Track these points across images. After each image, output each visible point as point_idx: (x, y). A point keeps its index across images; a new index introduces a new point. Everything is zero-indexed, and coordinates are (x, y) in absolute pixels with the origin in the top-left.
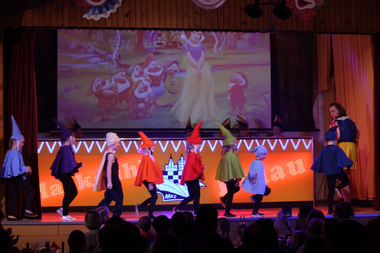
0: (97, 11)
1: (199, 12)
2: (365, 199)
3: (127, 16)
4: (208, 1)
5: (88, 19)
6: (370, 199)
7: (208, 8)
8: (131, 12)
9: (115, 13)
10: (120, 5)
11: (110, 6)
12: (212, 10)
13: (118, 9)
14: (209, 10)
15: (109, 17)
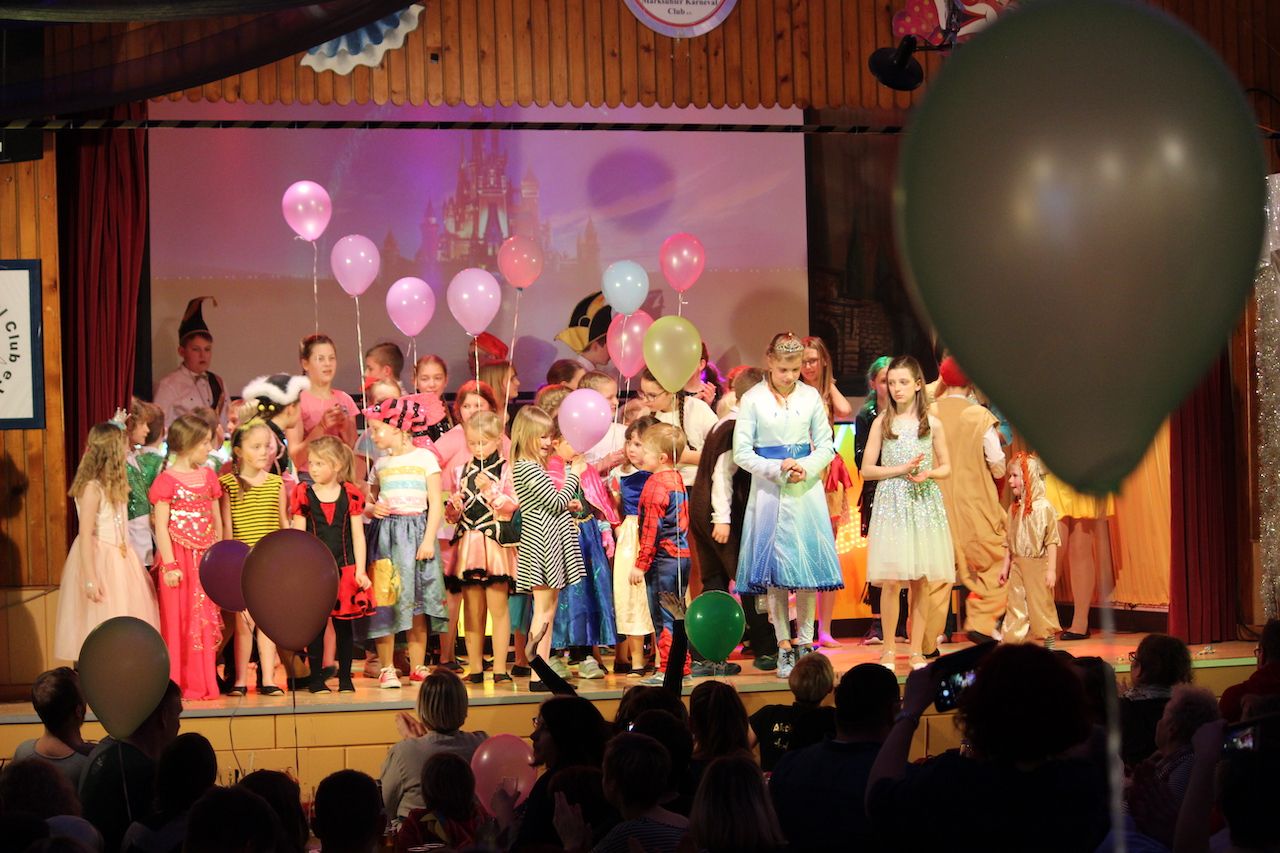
0: (343, 46)
1: (652, 47)
2: (1122, 608)
3: (435, 57)
4: (678, 13)
5: (318, 69)
6: (1137, 609)
7: (677, 34)
8: (448, 49)
9: (399, 49)
10: (414, 25)
11: (384, 28)
12: (690, 39)
13: (407, 37)
14: (681, 39)
15: (382, 65)
